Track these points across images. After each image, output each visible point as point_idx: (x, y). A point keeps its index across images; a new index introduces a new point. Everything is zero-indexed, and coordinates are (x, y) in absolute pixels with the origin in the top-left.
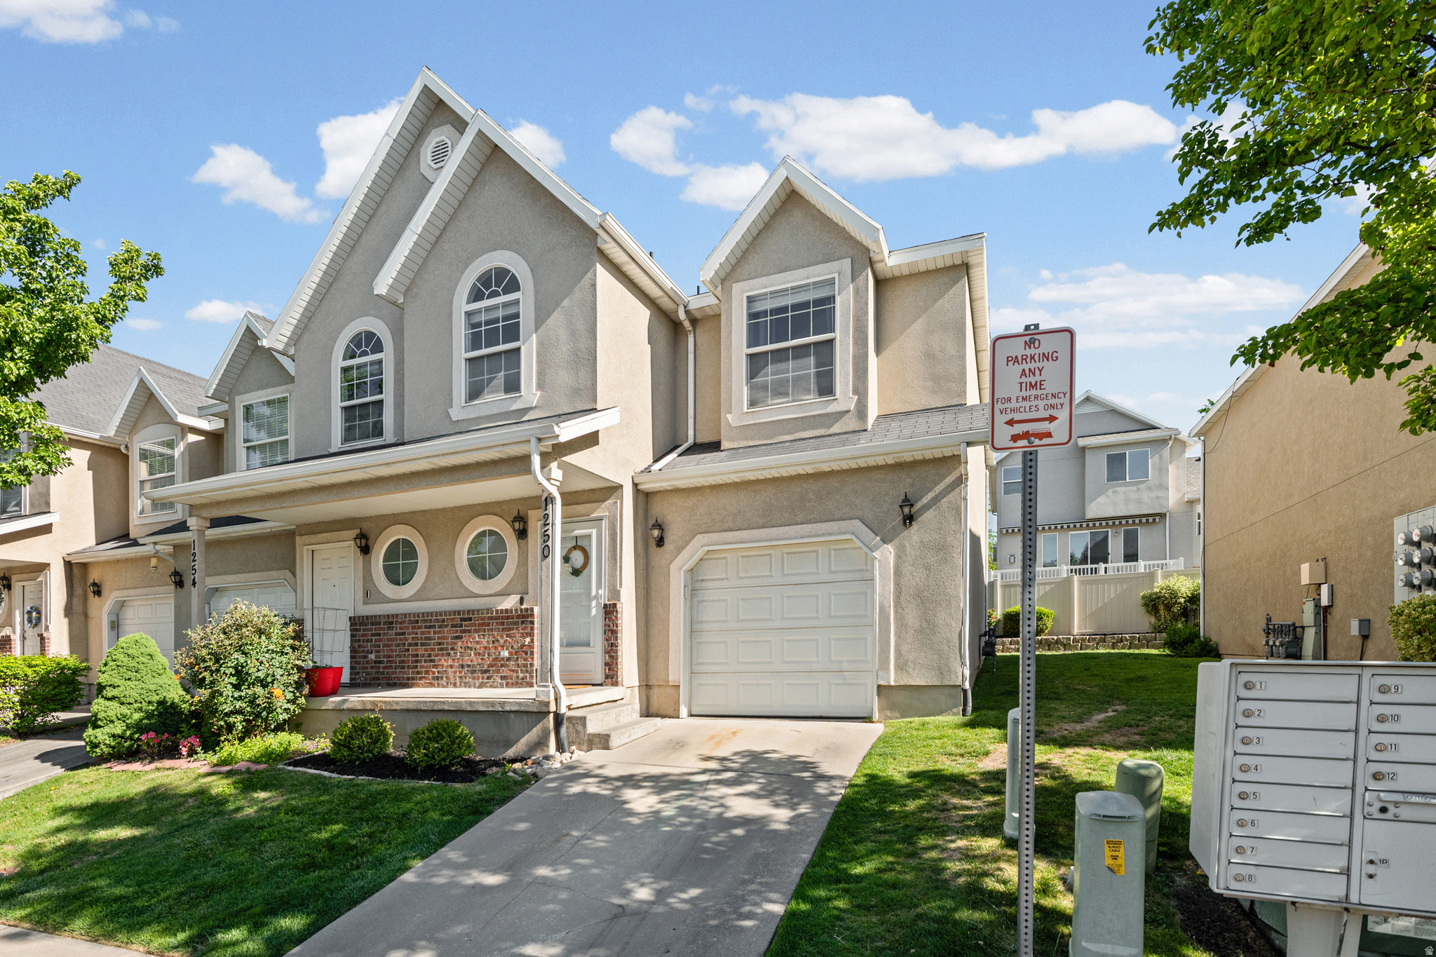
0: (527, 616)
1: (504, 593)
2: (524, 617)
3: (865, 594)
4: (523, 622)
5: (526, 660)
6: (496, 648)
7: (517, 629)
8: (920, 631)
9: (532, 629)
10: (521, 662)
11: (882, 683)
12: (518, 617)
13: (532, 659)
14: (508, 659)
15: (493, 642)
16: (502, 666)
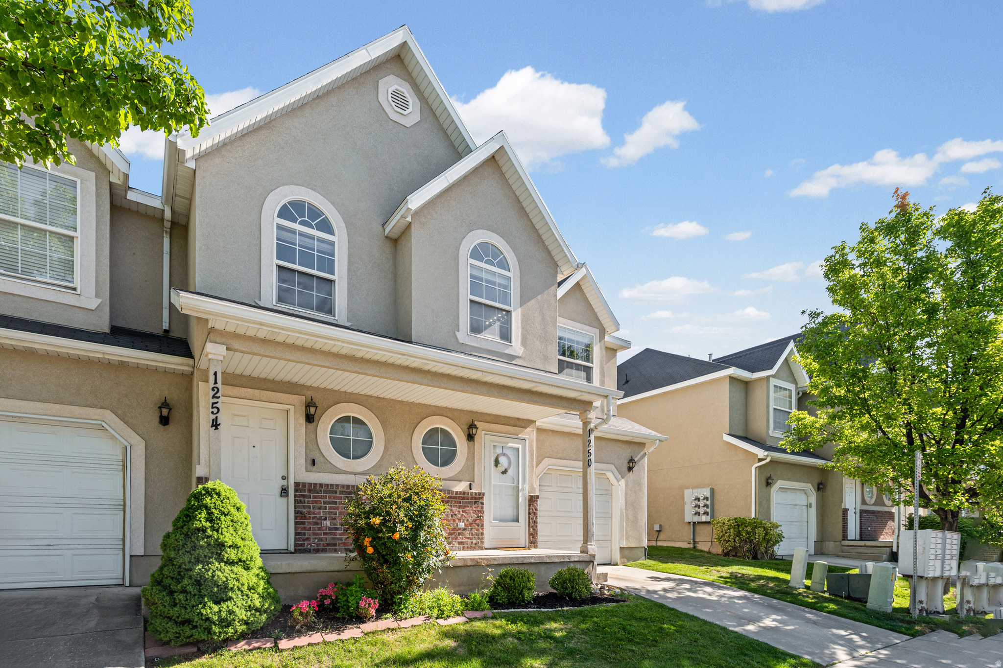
0: (479, 498)
1: (457, 479)
2: (475, 498)
3: (608, 502)
4: (475, 503)
5: (478, 530)
6: (454, 521)
7: (471, 506)
8: (633, 522)
9: (482, 508)
10: (474, 531)
11: (622, 546)
12: (472, 498)
13: (482, 529)
14: (465, 529)
15: (452, 516)
16: (459, 534)
